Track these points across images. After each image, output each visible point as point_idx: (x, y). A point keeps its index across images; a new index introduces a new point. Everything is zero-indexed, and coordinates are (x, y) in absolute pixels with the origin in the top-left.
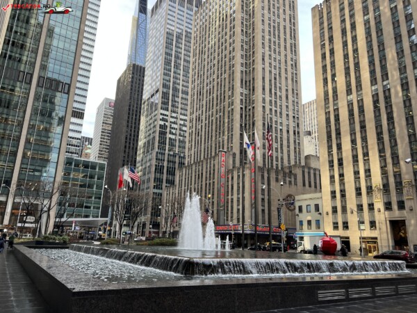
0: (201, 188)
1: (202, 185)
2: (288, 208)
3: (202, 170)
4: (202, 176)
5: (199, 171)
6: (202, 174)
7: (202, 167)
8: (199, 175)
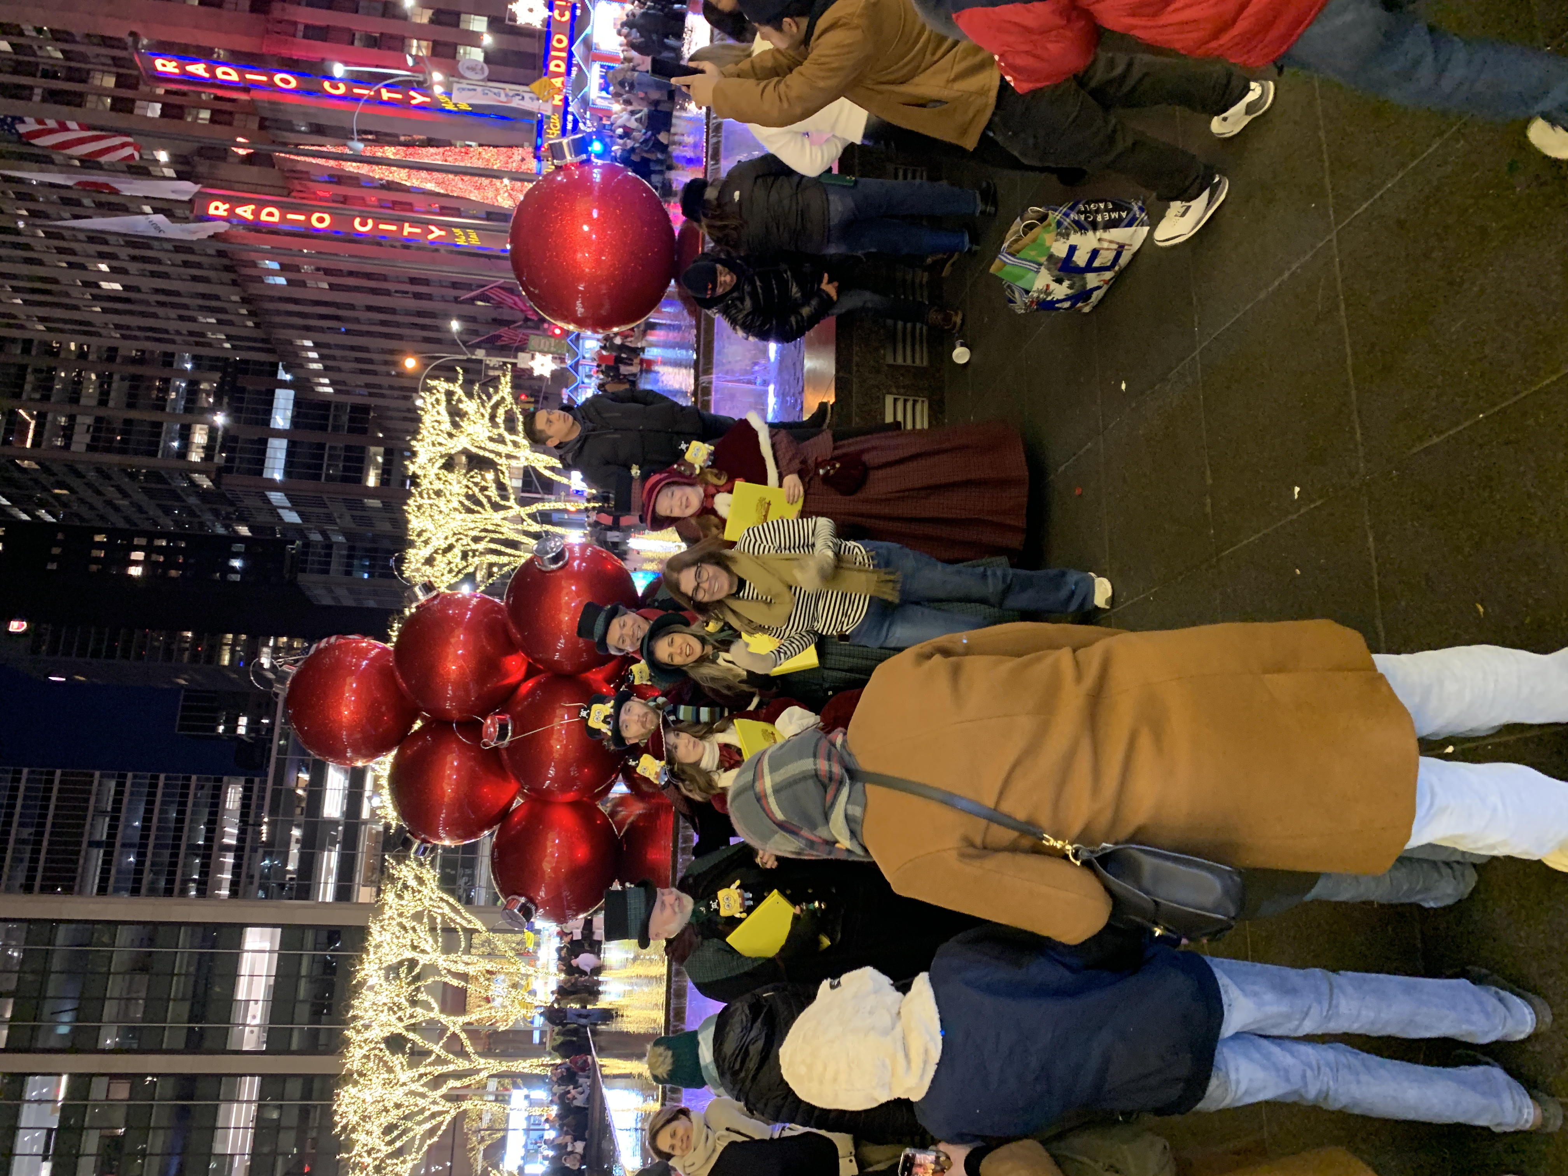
0: (379, 309)
4: (327, 304)
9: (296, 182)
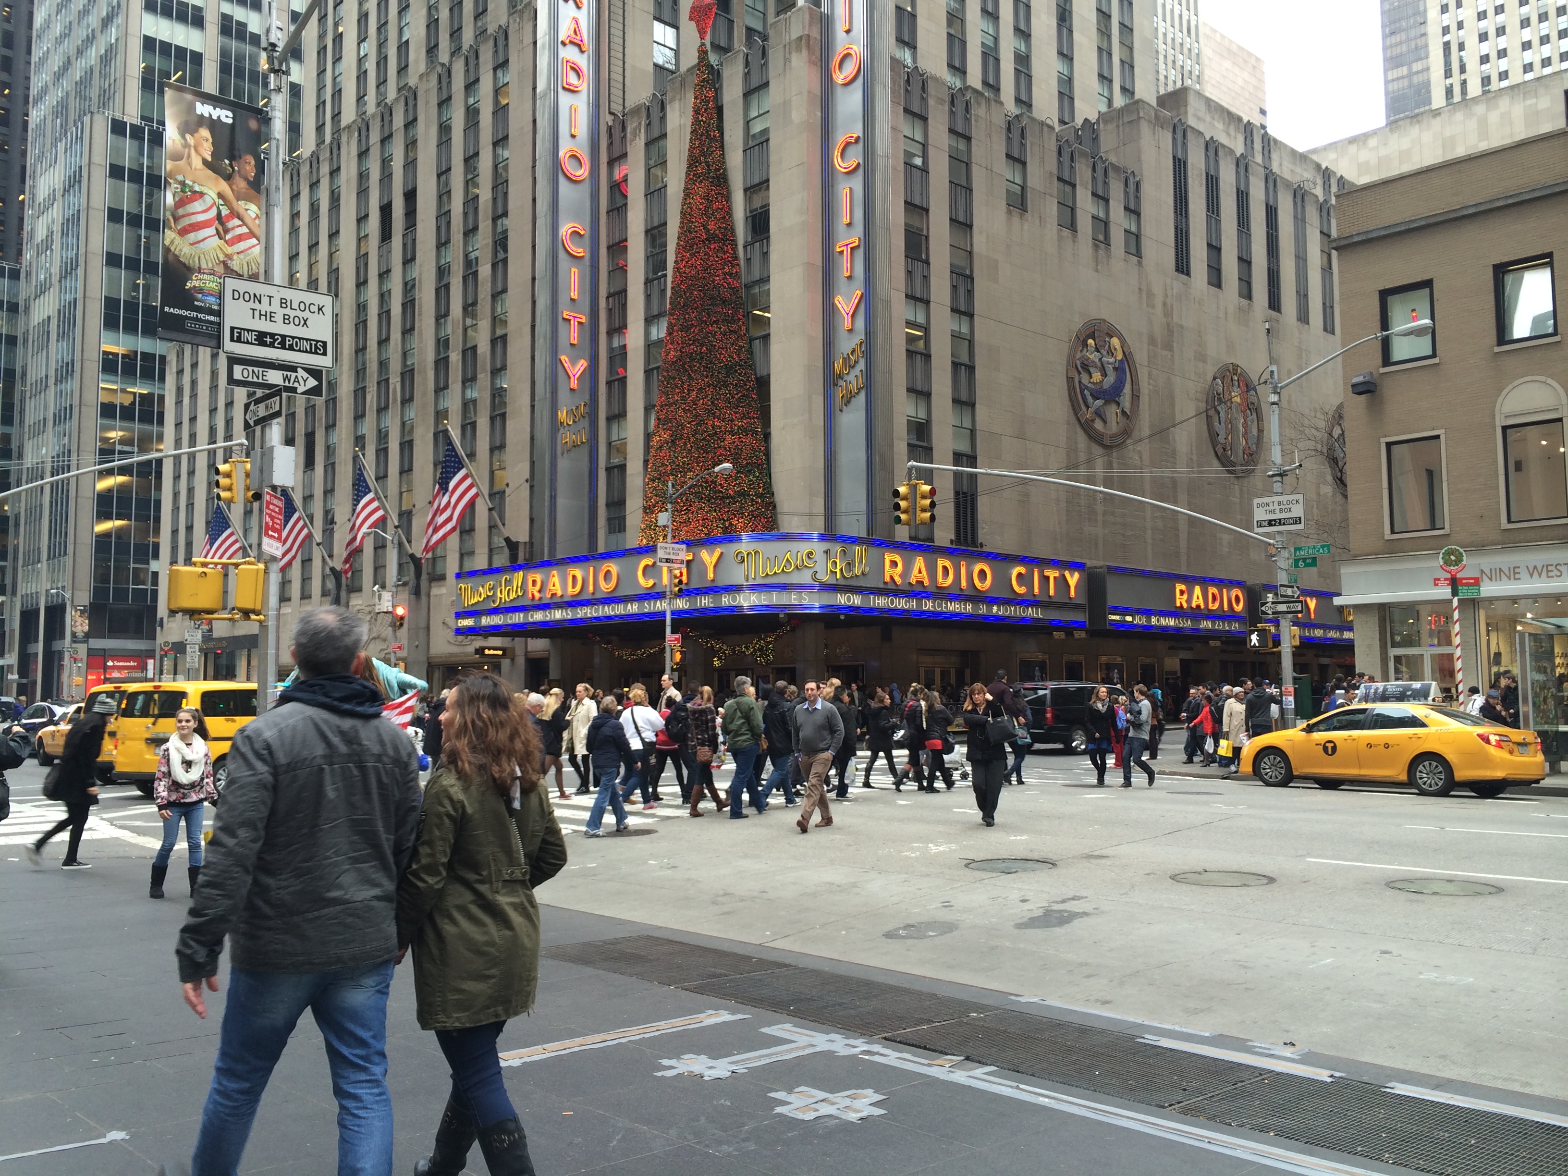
0: (409, 305)
1: (409, 287)
2: (1087, 428)
3: (410, 165)
4: (411, 213)
5: (386, 177)
6: (410, 196)
7: (411, 145)
8: (386, 210)
9: (643, 116)
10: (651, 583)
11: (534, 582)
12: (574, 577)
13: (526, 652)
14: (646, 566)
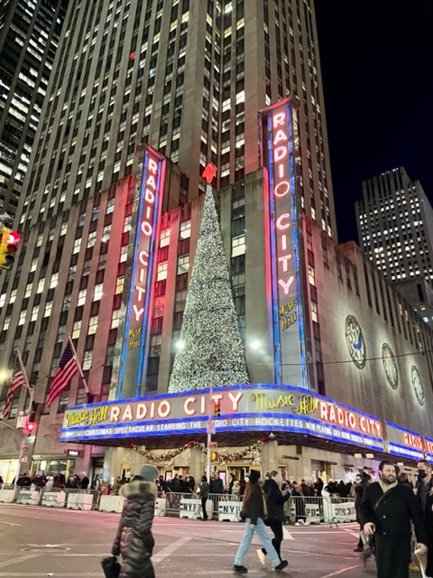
4: (59, 254)
6: (60, 248)
9: (179, 212)
10: (193, 412)
11: (115, 412)
12: (141, 409)
13: (91, 454)
14: (189, 403)
